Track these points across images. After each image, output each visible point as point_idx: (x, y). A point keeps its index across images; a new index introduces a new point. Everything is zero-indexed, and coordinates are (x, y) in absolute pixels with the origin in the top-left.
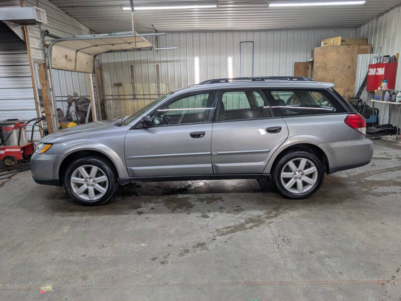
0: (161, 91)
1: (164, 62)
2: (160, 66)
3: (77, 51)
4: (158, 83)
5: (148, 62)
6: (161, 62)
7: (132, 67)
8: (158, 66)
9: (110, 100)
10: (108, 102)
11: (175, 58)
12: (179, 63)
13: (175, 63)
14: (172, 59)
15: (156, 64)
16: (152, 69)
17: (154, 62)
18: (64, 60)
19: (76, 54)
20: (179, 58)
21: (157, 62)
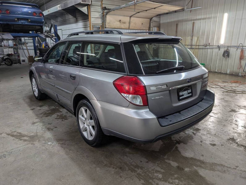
0: (193, 42)
1: (198, 19)
2: (195, 23)
3: (131, 17)
4: (192, 36)
5: (187, 21)
6: (196, 20)
7: (177, 25)
8: (194, 23)
9: (162, 48)
10: (161, 49)
11: (208, 16)
12: (210, 20)
13: (207, 20)
14: (205, 16)
15: (192, 22)
16: (189, 26)
17: (191, 20)
18: (118, 23)
19: (130, 19)
20: (206, 16)
21: (194, 20)
